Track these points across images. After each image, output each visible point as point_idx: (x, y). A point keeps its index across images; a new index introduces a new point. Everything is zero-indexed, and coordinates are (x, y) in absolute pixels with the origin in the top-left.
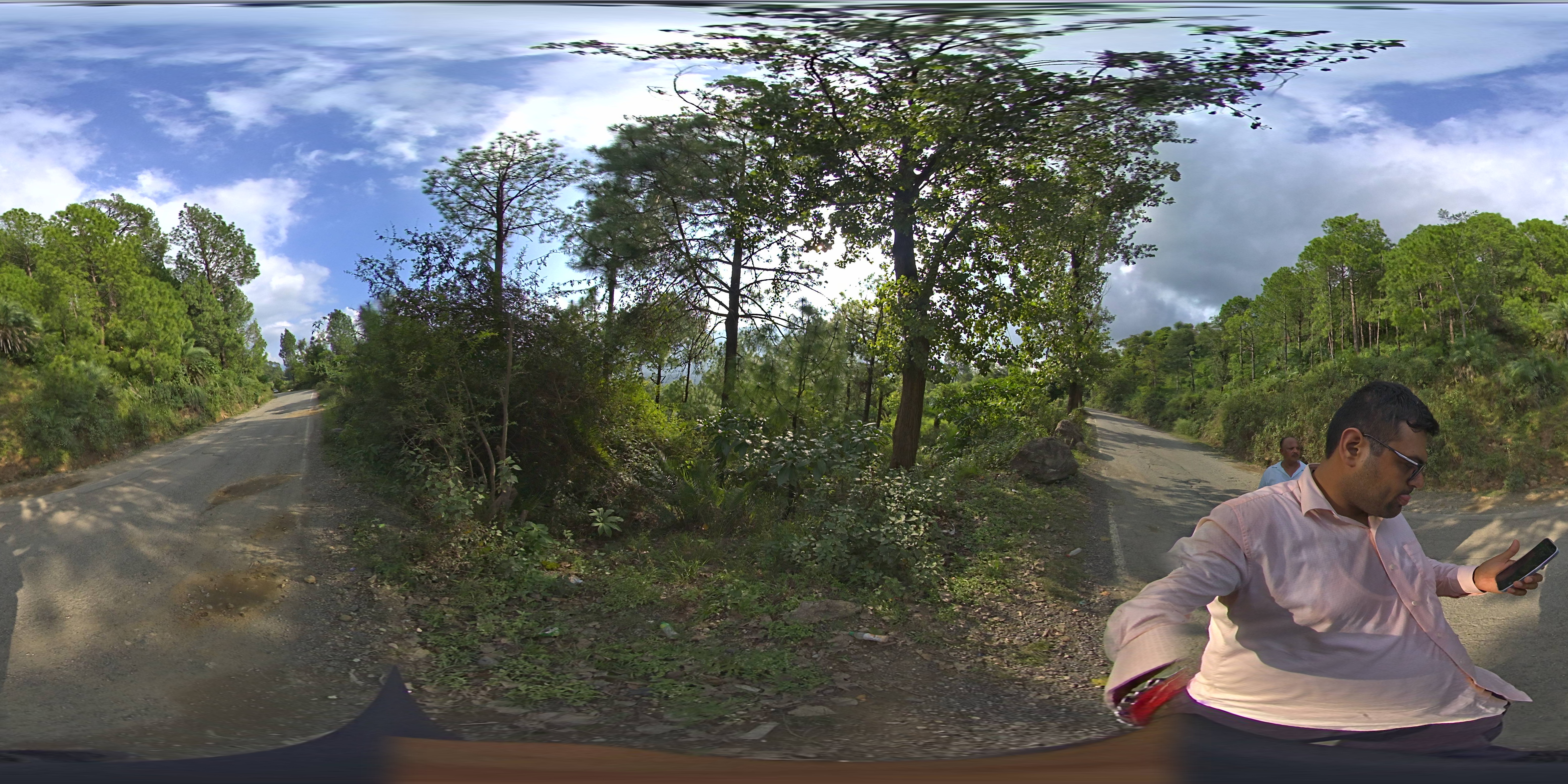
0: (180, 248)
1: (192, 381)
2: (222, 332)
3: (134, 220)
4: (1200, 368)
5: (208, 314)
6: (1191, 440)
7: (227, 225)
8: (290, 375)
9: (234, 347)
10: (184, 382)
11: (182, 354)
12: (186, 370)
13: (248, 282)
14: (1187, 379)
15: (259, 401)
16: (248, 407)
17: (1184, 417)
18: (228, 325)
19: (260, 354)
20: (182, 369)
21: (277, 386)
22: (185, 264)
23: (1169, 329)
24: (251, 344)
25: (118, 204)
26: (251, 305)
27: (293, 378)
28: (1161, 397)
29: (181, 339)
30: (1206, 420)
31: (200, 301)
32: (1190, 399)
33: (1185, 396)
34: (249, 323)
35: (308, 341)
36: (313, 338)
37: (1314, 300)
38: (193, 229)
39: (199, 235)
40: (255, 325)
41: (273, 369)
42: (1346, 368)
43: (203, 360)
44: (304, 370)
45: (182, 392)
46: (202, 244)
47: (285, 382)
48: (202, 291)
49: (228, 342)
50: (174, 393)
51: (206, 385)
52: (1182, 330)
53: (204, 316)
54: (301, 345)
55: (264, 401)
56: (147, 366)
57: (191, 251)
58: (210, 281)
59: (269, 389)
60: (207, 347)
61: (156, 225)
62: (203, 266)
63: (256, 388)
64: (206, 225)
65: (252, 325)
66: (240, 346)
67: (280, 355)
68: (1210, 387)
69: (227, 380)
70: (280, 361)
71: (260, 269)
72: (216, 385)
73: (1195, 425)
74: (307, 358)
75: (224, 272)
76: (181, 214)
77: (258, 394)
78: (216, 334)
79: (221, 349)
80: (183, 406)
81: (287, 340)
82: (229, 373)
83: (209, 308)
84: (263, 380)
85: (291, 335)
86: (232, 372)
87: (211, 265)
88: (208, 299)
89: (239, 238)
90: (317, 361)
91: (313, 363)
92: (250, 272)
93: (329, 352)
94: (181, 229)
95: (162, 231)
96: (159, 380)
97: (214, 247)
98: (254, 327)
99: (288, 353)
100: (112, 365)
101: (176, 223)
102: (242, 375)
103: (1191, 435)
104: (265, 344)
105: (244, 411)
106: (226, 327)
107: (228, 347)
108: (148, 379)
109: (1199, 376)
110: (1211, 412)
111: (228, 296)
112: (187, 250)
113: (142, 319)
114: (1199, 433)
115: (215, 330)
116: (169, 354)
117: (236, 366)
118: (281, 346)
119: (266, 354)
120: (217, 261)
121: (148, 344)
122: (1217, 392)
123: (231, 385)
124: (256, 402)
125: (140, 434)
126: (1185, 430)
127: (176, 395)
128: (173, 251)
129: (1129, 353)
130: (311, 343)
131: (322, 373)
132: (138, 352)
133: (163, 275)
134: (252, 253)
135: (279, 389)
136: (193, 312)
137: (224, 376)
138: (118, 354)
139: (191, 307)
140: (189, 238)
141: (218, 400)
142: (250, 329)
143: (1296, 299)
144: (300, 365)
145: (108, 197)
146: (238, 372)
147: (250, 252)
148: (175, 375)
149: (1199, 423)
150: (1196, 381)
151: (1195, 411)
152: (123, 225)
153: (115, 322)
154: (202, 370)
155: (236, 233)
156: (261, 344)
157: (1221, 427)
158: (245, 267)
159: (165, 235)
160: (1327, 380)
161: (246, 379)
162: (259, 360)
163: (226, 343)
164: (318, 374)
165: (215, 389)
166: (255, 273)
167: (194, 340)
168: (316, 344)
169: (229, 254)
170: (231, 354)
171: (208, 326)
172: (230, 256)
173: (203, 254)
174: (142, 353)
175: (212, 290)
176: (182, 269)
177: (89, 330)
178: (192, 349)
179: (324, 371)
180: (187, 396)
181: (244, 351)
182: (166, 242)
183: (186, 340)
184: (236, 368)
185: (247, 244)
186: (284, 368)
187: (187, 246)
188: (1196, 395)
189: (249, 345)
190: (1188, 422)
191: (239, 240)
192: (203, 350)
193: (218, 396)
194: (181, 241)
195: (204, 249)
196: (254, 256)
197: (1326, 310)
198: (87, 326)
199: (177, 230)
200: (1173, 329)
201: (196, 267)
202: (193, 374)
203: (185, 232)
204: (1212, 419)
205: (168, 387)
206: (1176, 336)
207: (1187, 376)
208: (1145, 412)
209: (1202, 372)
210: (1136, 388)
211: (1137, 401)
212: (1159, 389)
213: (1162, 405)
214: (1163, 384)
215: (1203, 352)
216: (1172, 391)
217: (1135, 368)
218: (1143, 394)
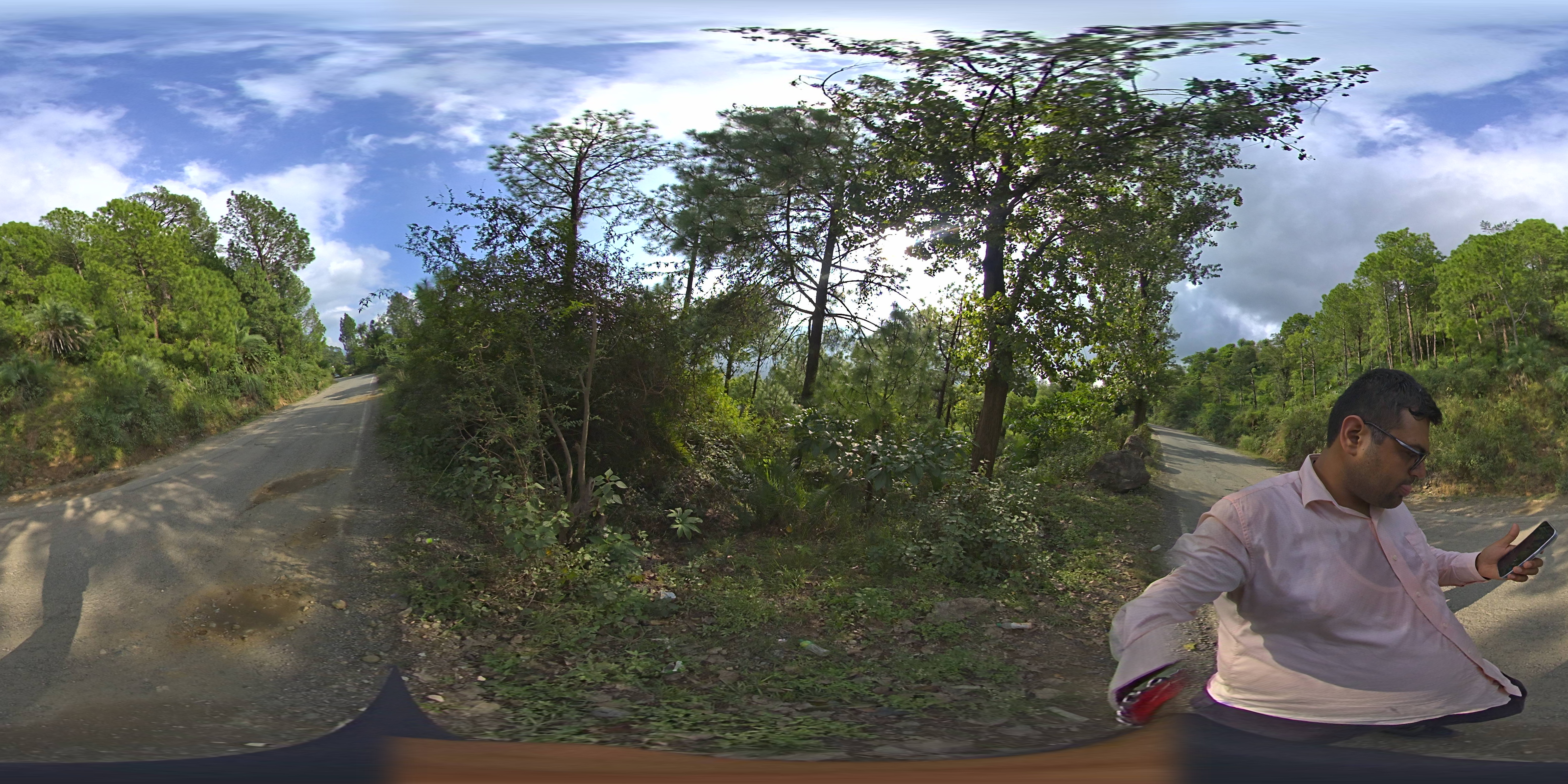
0: (231, 236)
1: (249, 369)
2: (278, 319)
3: (181, 210)
4: (1262, 385)
5: (262, 301)
6: (1255, 456)
7: (278, 210)
8: (351, 359)
9: (291, 333)
10: (240, 370)
11: (237, 343)
12: (241, 358)
13: (304, 267)
14: (1249, 397)
15: (319, 386)
16: (308, 393)
17: (1247, 434)
18: (285, 311)
19: (318, 339)
20: (237, 358)
21: (338, 371)
22: (237, 251)
23: (1233, 346)
24: (309, 330)
25: (162, 196)
26: (307, 290)
27: (354, 362)
28: (1225, 414)
29: (235, 328)
30: (1269, 436)
31: (254, 289)
32: (1252, 416)
33: (1247, 413)
34: (306, 308)
35: (368, 323)
36: (373, 322)
37: (1373, 315)
38: (243, 217)
39: (250, 222)
40: (313, 310)
41: (333, 354)
43: (259, 347)
44: (365, 354)
45: (238, 381)
46: (254, 229)
47: (346, 366)
48: (256, 279)
49: (284, 329)
50: (230, 382)
51: (264, 372)
52: (1245, 347)
53: (259, 303)
54: (362, 329)
55: (324, 386)
56: (201, 356)
57: (242, 239)
58: (263, 268)
59: (329, 374)
60: (264, 334)
61: (204, 215)
62: (256, 253)
63: (316, 373)
64: (256, 211)
65: (309, 310)
66: (297, 331)
67: (340, 339)
68: (1272, 403)
69: (285, 367)
70: (341, 345)
71: (315, 253)
72: (273, 373)
73: (1257, 441)
74: (367, 342)
75: (278, 258)
76: (229, 201)
77: (318, 379)
78: (272, 321)
79: (279, 335)
80: (239, 395)
81: (347, 324)
82: (287, 360)
83: (264, 294)
84: (323, 365)
85: (351, 319)
86: (290, 358)
87: (264, 252)
88: (263, 286)
89: (291, 223)
90: (377, 345)
91: (373, 347)
92: (305, 256)
93: (390, 335)
94: (230, 217)
95: (210, 220)
96: (215, 370)
97: (265, 234)
98: (312, 312)
99: (348, 338)
100: (166, 358)
101: (225, 211)
102: (300, 361)
103: (1254, 451)
104: (324, 329)
105: (303, 397)
106: (282, 312)
107: (285, 333)
108: (204, 370)
109: (1261, 393)
110: (1273, 429)
111: (284, 282)
112: (239, 237)
113: (194, 310)
114: (1261, 449)
115: (271, 316)
116: (223, 343)
117: (294, 352)
118: (341, 330)
119: (325, 339)
120: (270, 248)
121: (201, 335)
122: (1279, 409)
123: (289, 371)
124: (316, 388)
125: (197, 426)
126: (1248, 447)
127: (232, 384)
128: (224, 240)
129: (1195, 370)
130: (371, 326)
131: (382, 357)
132: (191, 343)
133: (215, 264)
134: (306, 238)
135: (340, 374)
136: (247, 299)
137: (282, 363)
138: (170, 346)
139: (244, 296)
140: (239, 225)
141: (276, 388)
142: (307, 315)
143: (1354, 316)
144: (361, 349)
145: (152, 190)
146: (296, 358)
147: (303, 237)
148: (230, 365)
149: (1262, 440)
150: (1258, 398)
151: (1257, 427)
152: (170, 217)
153: (167, 314)
154: (259, 359)
155: (288, 218)
156: (320, 329)
157: (1283, 443)
158: (299, 252)
159: (214, 224)
161: (304, 365)
162: (318, 345)
163: (283, 330)
164: (378, 358)
165: (273, 377)
166: (310, 257)
167: (249, 328)
168: (376, 328)
169: (282, 239)
170: (289, 340)
171: (264, 313)
172: (283, 242)
173: (255, 241)
174: (195, 344)
175: (267, 277)
176: (235, 257)
177: (140, 324)
178: (247, 337)
179: (385, 354)
180: (244, 385)
181: (302, 336)
182: (216, 231)
183: (241, 328)
184: (294, 354)
185: (300, 229)
186: (345, 353)
187: (238, 234)
188: (1258, 412)
189: (307, 331)
190: (1251, 438)
191: (292, 225)
192: (258, 337)
193: (276, 383)
194: (231, 229)
195: (255, 236)
196: (308, 240)
197: (1384, 325)
198: (137, 320)
199: (226, 218)
200: (1237, 346)
201: (249, 254)
202: (249, 362)
203: (234, 220)
204: (1274, 435)
205: (225, 377)
206: (1240, 353)
207: (1250, 393)
208: (1211, 429)
209: (1264, 389)
210: (1201, 404)
211: (1202, 418)
212: (1224, 406)
213: (1227, 421)
214: (1228, 401)
215: (1265, 369)
216: (1236, 408)
217: (1200, 385)
218: (1209, 411)
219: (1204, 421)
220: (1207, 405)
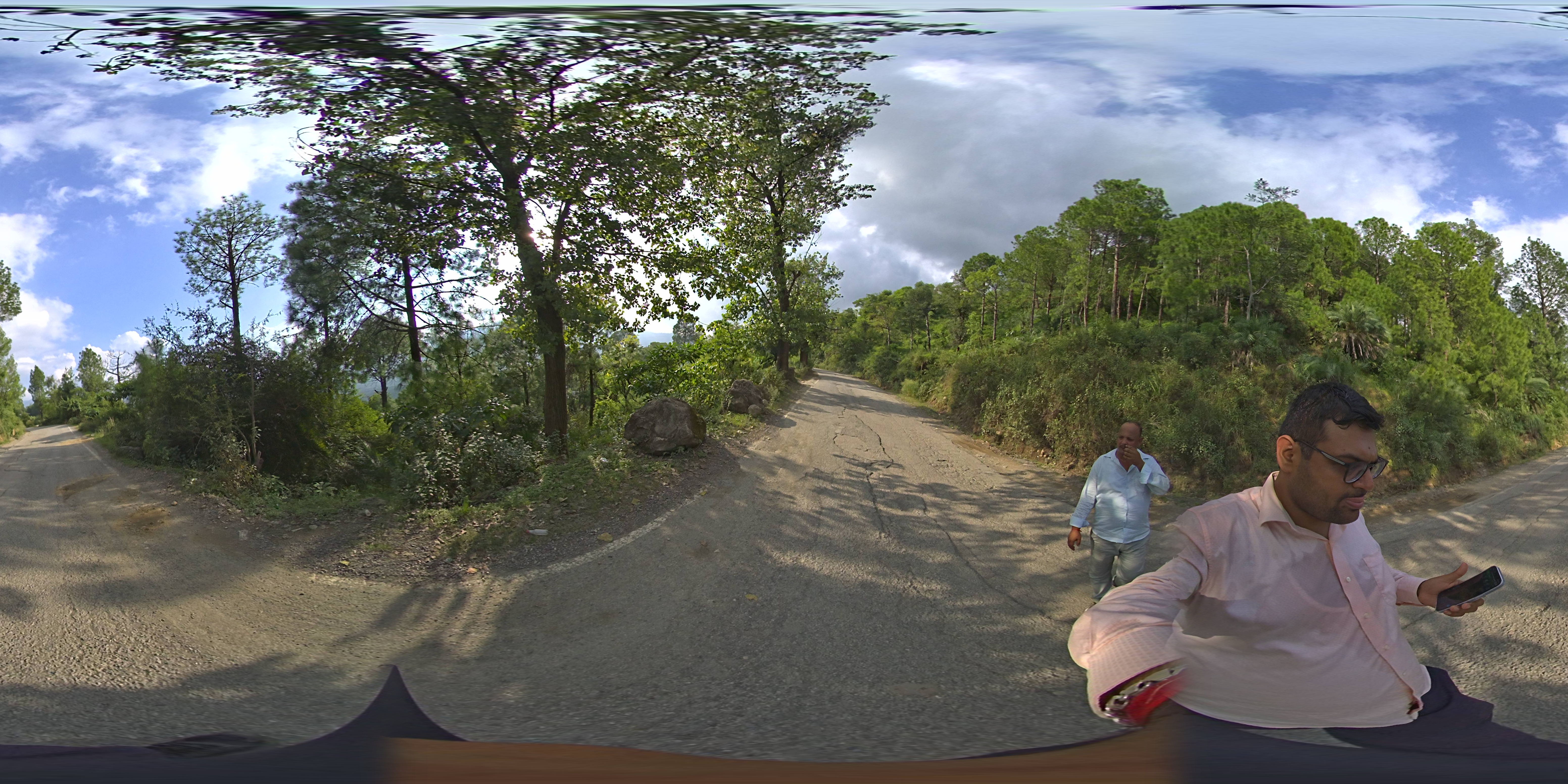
4: (938, 329)
6: (917, 405)
14: (923, 340)
17: (914, 378)
23: (910, 288)
28: (893, 356)
30: (936, 382)
32: (922, 359)
33: (916, 356)
37: (1072, 261)
42: (1102, 335)
52: (921, 289)
68: (946, 347)
73: (923, 387)
103: (917, 398)
110: (942, 374)
114: (926, 396)
122: (952, 353)
126: (912, 393)
129: (867, 314)
143: (1049, 261)
149: (928, 385)
150: (932, 341)
151: (925, 371)
157: (950, 389)
160: (1079, 345)
188: (930, 356)
190: (916, 383)
197: (1084, 272)
200: (914, 288)
204: (942, 381)
206: (916, 295)
207: (923, 336)
208: (877, 373)
209: (940, 332)
210: (870, 348)
211: (869, 363)
212: (895, 348)
213: (894, 365)
214: (900, 344)
215: (940, 312)
216: (907, 351)
217: (866, 325)
218: (876, 354)
219: (872, 364)
220: (876, 348)
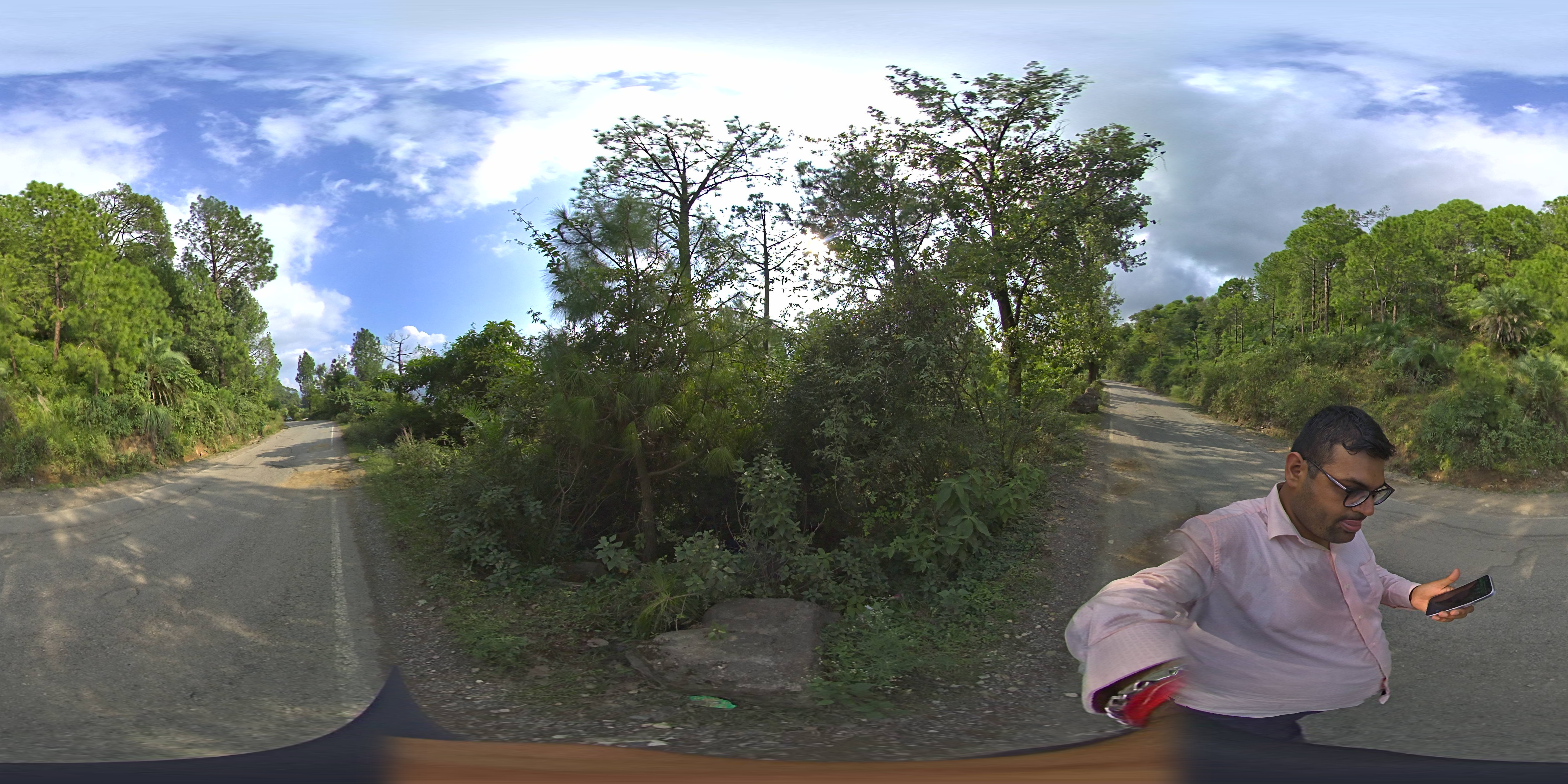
8: (306, 401)
17: (1179, 384)
19: (273, 379)
21: (291, 414)
27: (311, 406)
32: (1187, 369)
34: (261, 339)
35: (328, 365)
36: (334, 362)
41: (288, 394)
44: (323, 396)
47: (301, 410)
54: (321, 370)
59: (282, 417)
65: (264, 342)
67: (297, 379)
70: (297, 386)
74: (326, 384)
81: (305, 363)
85: (310, 358)
90: (338, 386)
91: (333, 389)
92: (266, 274)
93: (352, 376)
98: (267, 342)
99: (305, 379)
104: (280, 368)
111: (240, 302)
118: (299, 369)
119: (281, 378)
124: (264, 432)
129: (1141, 327)
130: (332, 366)
131: (344, 402)
135: (293, 417)
142: (261, 346)
143: (1282, 282)
144: (319, 391)
156: (274, 365)
162: (271, 384)
164: (340, 403)
168: (338, 368)
170: (233, 369)
179: (347, 399)
185: (264, 240)
186: (300, 394)
196: (271, 255)
206: (1181, 313)
207: (1192, 347)
208: (1153, 381)
210: (1146, 360)
211: (1146, 372)
213: (1165, 374)
214: (1170, 355)
216: (1176, 362)
217: (1142, 343)
218: (1151, 365)
220: (1152, 360)
